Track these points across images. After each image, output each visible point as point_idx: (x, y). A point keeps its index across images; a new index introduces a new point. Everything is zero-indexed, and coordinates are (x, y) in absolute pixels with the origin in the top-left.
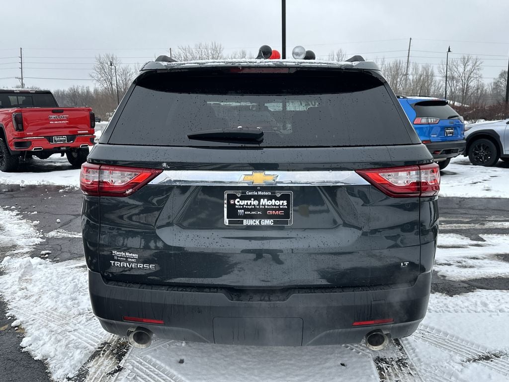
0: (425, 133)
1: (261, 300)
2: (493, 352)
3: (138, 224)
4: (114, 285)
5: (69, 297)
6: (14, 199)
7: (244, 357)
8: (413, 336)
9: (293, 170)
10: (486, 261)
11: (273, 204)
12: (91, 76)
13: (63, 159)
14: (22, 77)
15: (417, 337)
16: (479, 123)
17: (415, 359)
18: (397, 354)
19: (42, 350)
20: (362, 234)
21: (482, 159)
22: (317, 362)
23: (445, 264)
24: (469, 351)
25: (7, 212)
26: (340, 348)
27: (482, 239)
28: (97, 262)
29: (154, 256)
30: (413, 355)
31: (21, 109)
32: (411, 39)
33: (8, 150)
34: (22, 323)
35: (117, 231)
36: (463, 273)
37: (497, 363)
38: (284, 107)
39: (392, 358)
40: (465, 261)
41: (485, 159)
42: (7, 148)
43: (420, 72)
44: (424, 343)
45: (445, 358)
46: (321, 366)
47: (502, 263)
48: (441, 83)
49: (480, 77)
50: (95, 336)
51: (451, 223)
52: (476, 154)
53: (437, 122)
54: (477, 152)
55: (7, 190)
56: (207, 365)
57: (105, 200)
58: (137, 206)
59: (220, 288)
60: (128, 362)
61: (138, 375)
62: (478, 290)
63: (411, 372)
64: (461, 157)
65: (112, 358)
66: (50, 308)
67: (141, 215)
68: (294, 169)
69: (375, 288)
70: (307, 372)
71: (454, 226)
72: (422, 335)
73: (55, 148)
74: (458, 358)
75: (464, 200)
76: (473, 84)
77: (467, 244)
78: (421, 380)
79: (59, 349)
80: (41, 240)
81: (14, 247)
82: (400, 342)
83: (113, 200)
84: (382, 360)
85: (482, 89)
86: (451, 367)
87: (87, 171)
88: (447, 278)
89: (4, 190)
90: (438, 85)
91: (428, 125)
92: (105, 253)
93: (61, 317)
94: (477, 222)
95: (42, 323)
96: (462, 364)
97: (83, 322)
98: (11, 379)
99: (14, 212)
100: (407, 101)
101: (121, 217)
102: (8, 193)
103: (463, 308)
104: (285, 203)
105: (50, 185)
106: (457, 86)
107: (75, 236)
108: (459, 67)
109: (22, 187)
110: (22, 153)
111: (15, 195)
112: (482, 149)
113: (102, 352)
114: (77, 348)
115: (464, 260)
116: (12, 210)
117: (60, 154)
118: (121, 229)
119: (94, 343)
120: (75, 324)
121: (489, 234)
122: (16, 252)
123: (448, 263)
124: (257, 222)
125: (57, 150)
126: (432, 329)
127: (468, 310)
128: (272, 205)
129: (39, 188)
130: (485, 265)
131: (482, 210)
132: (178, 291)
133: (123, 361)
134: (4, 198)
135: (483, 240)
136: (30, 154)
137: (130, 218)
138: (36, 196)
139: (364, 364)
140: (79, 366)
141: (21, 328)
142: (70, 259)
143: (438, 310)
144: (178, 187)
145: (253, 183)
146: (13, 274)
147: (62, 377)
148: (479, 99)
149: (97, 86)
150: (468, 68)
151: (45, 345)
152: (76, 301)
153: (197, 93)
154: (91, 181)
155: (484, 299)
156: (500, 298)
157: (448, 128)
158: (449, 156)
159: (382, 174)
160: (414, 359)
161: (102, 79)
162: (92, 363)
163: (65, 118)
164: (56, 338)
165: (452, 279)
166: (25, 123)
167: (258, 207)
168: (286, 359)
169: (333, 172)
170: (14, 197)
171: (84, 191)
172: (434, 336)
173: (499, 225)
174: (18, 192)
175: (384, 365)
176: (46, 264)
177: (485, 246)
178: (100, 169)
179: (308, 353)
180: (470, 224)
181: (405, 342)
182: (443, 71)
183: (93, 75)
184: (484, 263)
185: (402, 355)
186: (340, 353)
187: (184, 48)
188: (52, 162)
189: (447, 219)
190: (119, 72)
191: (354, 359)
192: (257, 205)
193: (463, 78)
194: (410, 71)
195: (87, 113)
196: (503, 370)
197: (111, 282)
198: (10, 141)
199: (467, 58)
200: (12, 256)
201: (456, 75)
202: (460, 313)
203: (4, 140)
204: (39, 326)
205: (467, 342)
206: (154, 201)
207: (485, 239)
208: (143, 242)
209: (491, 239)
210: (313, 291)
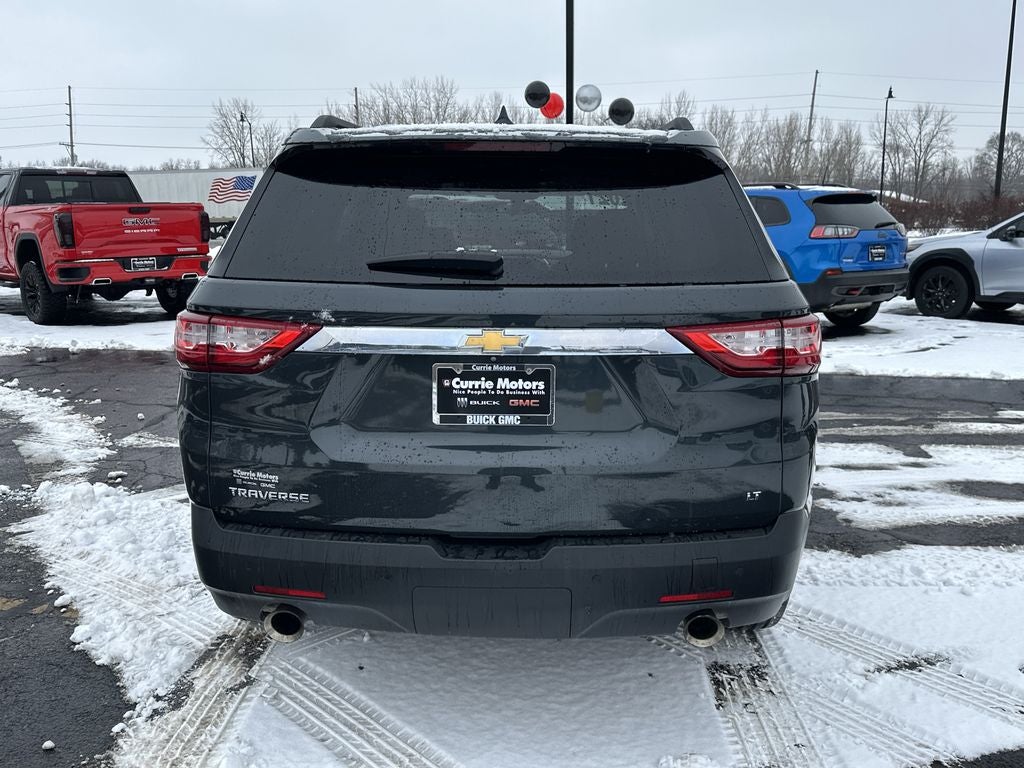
0: (831, 255)
1: (497, 558)
2: (925, 656)
3: (281, 421)
4: (237, 529)
5: (159, 554)
6: (58, 376)
7: (475, 662)
8: (782, 627)
9: (555, 328)
10: (928, 493)
11: (521, 388)
12: (204, 141)
13: (150, 301)
14: (72, 142)
15: (788, 628)
16: (943, 235)
17: (782, 666)
18: (750, 658)
19: (109, 648)
20: (678, 442)
21: (940, 304)
22: (604, 671)
23: (853, 499)
24: (881, 654)
25: (46, 399)
26: (646, 646)
27: (926, 453)
28: (206, 490)
29: (311, 481)
30: (779, 659)
31: (69, 206)
32: (817, 72)
33: (46, 284)
34: (74, 599)
35: (242, 434)
36: (883, 515)
37: (928, 674)
38: (570, 203)
39: (740, 665)
40: (890, 494)
41: (945, 305)
42: (44, 279)
43: (834, 137)
44: (799, 638)
45: (835, 666)
46: (611, 678)
47: (958, 497)
48: (875, 157)
49: (950, 146)
50: (205, 625)
51: (871, 425)
52: (929, 295)
53: (854, 235)
54: (931, 291)
55: (45, 359)
56: (407, 675)
57: (221, 379)
58: (278, 390)
59: (425, 535)
60: (265, 670)
61: (282, 693)
62: (908, 545)
63: (773, 689)
64: (901, 301)
65: (235, 663)
66: (124, 574)
67: (288, 407)
68: (555, 325)
69: (700, 536)
70: (584, 688)
71: (876, 429)
72: (798, 625)
73: (134, 279)
74: (859, 666)
75: (899, 382)
76: (935, 159)
77: (897, 462)
78: (790, 703)
79: (140, 646)
80: (109, 452)
81: (59, 463)
82: (758, 636)
83: (236, 380)
84: (722, 667)
85: (954, 169)
86: (845, 680)
87: (187, 326)
88: (853, 524)
89: (40, 359)
90: (870, 160)
91: (837, 241)
92: (221, 474)
93: (144, 589)
94: (921, 421)
95: (110, 600)
96: (866, 676)
97: (184, 600)
98: (53, 698)
99: (58, 400)
100: (800, 193)
101: (251, 410)
102: (48, 364)
103: (878, 578)
104: (541, 385)
105: (124, 350)
106: (905, 163)
107: (171, 445)
108: (909, 127)
109: (74, 354)
110: (73, 289)
111: (59, 369)
112: (940, 285)
113: (218, 652)
114: (173, 644)
115: (888, 491)
116: (55, 396)
117: (145, 291)
118: (250, 431)
119: (203, 637)
120: (171, 603)
121: (940, 444)
122: (62, 473)
123: (859, 497)
124: (492, 420)
125: (139, 283)
126: (818, 614)
127: (886, 581)
128: (518, 389)
129: (104, 355)
130: (926, 500)
131: (931, 400)
132: (349, 540)
133: (256, 668)
134: (39, 374)
135: (927, 455)
136: (88, 291)
137: (268, 411)
138: (100, 370)
139: (689, 674)
140: (177, 676)
141: (72, 610)
142: (161, 487)
143: (831, 581)
144: (351, 355)
145: (483, 349)
146: (58, 514)
147: (145, 694)
148: (945, 190)
149: (215, 161)
150: (927, 129)
151: (116, 640)
152: (173, 563)
153: (385, 186)
154: (194, 345)
155: (918, 563)
156: (948, 560)
157: (874, 245)
158: (877, 298)
159: (715, 335)
160: (780, 667)
161: (225, 146)
162: (200, 671)
163: (153, 224)
164: (135, 627)
165: (863, 526)
166: (78, 233)
167: (493, 392)
168: (548, 666)
169: (628, 331)
170: (57, 371)
171: (183, 362)
172: (820, 626)
173: (959, 428)
174: (67, 362)
175: (725, 676)
176: (118, 495)
177: (930, 466)
178: (209, 323)
179: (590, 655)
180: (906, 425)
181: (766, 637)
182: (877, 134)
183: (208, 139)
184: (925, 498)
185: (758, 659)
186: (646, 655)
187: (382, 88)
188: (128, 306)
189: (864, 417)
190: (259, 132)
191: (672, 666)
192: (492, 390)
193: (917, 148)
194: (816, 134)
195: (195, 214)
196: (938, 687)
197: (231, 525)
198: (49, 267)
199: (924, 109)
200: (55, 480)
201: (903, 142)
202: (871, 587)
203: (39, 265)
204: (103, 607)
205: (880, 638)
206: (308, 381)
207: (931, 454)
208: (292, 454)
209: (943, 453)
210: (589, 542)
